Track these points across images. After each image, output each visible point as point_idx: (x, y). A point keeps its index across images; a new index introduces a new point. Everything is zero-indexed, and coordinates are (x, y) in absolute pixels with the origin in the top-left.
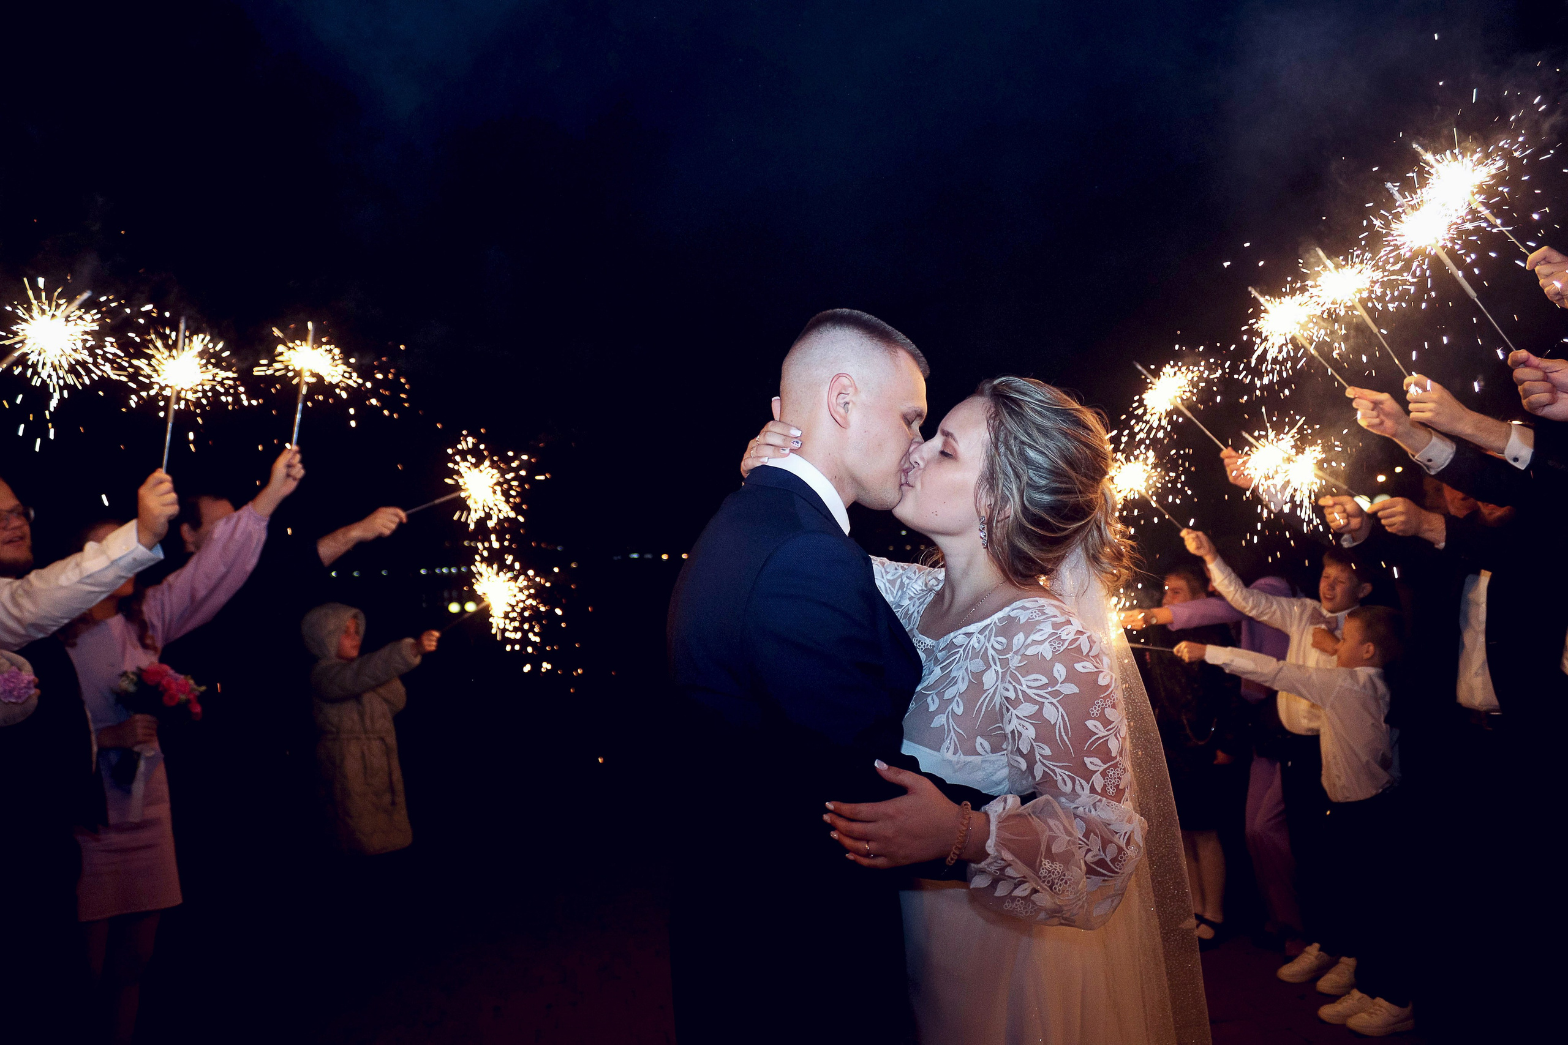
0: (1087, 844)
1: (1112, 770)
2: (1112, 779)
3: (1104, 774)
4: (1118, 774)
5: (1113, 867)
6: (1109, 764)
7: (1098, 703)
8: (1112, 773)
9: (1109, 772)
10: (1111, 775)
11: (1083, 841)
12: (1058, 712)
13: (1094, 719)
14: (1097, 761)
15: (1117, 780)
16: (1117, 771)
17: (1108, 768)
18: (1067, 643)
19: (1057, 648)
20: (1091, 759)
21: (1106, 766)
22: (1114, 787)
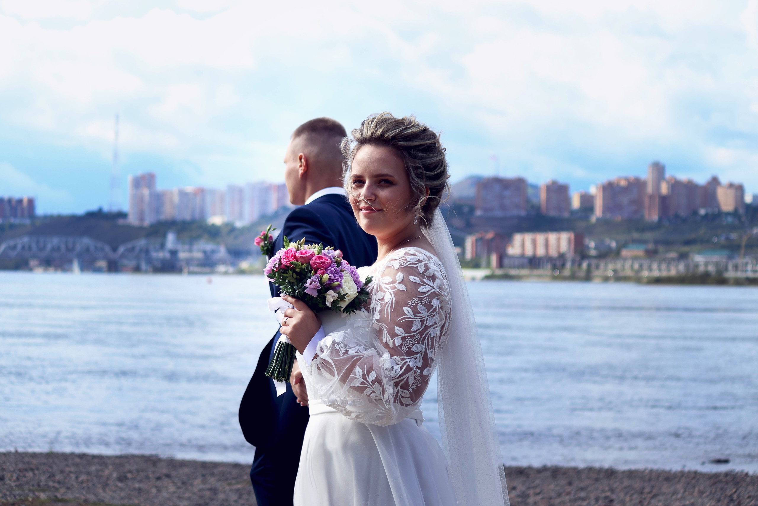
0: (372, 387)
1: (409, 338)
2: (408, 343)
3: (403, 338)
4: (412, 342)
5: (385, 405)
6: (409, 335)
7: (414, 300)
8: (408, 340)
9: (407, 339)
10: (408, 341)
11: (371, 385)
12: (391, 297)
13: (410, 307)
14: (401, 330)
15: (411, 344)
16: (412, 340)
17: (407, 336)
18: (408, 263)
19: (402, 265)
20: (399, 328)
21: (407, 335)
22: (408, 347)
